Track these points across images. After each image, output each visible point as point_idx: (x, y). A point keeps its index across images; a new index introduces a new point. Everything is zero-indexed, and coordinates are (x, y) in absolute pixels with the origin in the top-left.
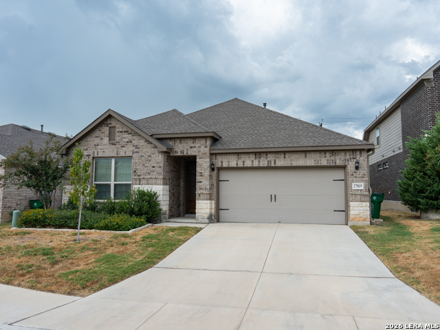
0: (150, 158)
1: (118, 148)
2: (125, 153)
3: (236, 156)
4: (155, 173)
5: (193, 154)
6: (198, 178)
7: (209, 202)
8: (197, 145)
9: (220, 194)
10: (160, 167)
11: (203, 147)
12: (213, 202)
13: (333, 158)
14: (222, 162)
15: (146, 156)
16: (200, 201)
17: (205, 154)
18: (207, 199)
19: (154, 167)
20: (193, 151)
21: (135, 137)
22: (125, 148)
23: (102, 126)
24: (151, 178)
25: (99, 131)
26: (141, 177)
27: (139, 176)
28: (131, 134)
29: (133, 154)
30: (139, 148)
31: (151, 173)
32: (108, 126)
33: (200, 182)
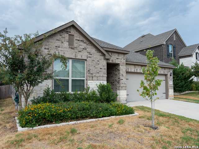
0: (98, 62)
1: (76, 52)
2: (82, 56)
4: (102, 73)
5: (118, 63)
6: (121, 77)
8: (120, 58)
10: (105, 69)
11: (123, 59)
14: (128, 69)
15: (96, 61)
16: (122, 91)
17: (124, 63)
18: (125, 90)
19: (101, 69)
20: (118, 61)
21: (89, 46)
22: (82, 53)
23: (63, 32)
24: (100, 76)
25: (60, 35)
26: (93, 75)
27: (92, 74)
28: (86, 43)
29: (87, 58)
30: (92, 54)
31: (100, 73)
32: (68, 33)
33: (122, 80)
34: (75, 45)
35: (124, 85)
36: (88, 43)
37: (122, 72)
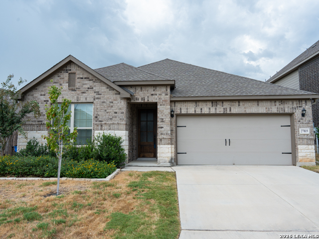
0: (111, 104)
1: (78, 95)
2: (86, 99)
3: (194, 104)
4: (117, 118)
5: (154, 101)
6: (159, 124)
7: (170, 146)
8: (158, 93)
9: (178, 139)
10: (123, 113)
11: (164, 94)
12: (173, 146)
13: (282, 106)
14: (181, 109)
15: (108, 102)
16: (161, 146)
17: (165, 101)
18: (168, 144)
19: (116, 113)
20: (154, 98)
21: (97, 84)
22: (86, 94)
23: (61, 72)
24: (113, 124)
25: (58, 76)
26: (103, 123)
27: (101, 121)
28: (92, 80)
29: (94, 100)
30: (101, 94)
31: (113, 119)
32: (67, 72)
33: (162, 128)
34: (77, 85)
35: (165, 137)
36: (95, 80)
37: (161, 115)
